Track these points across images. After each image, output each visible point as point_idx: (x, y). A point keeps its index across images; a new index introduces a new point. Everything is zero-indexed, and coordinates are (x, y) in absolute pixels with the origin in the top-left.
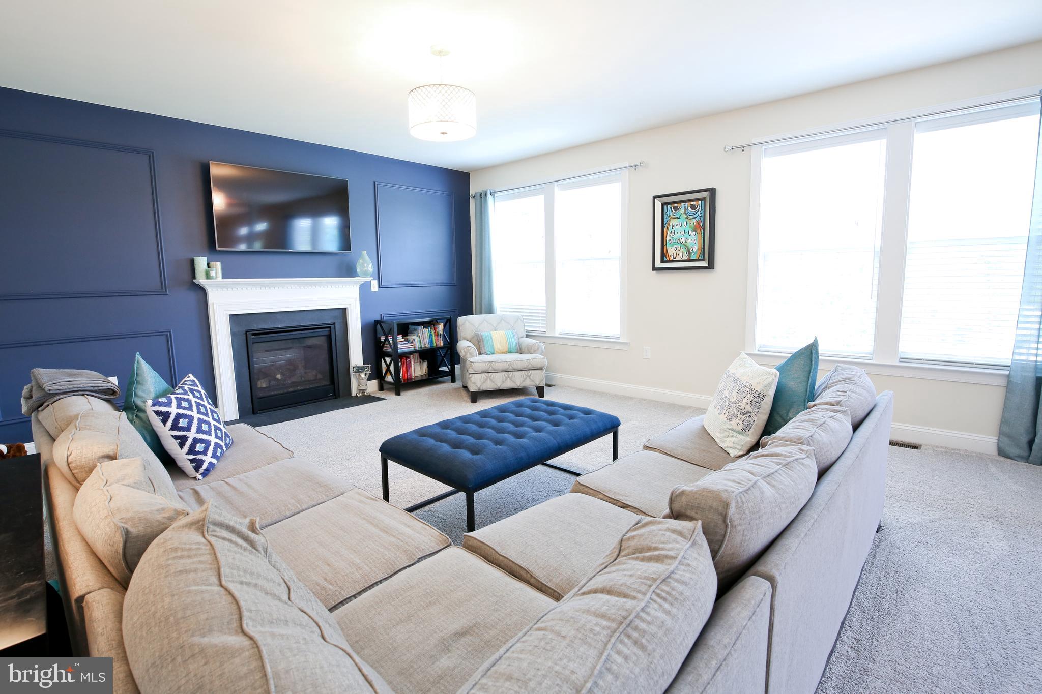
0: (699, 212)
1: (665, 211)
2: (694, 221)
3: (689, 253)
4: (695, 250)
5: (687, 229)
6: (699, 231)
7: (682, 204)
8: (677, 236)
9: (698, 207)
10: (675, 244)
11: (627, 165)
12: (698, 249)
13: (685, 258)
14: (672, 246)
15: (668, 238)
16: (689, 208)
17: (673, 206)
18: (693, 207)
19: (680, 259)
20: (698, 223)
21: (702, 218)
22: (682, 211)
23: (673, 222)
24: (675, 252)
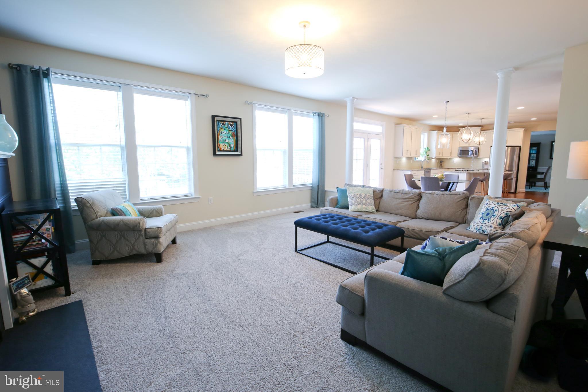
0: (234, 128)
1: (218, 124)
2: (232, 132)
3: (230, 148)
4: (233, 146)
5: (229, 135)
6: (234, 137)
7: (226, 123)
8: (224, 138)
9: (233, 126)
10: (223, 142)
11: (194, 92)
12: (234, 146)
13: (229, 150)
14: (222, 143)
15: (220, 139)
16: (229, 125)
17: (221, 122)
18: (231, 125)
19: (226, 150)
20: (234, 133)
21: (235, 131)
22: (226, 126)
23: (222, 131)
24: (223, 146)
